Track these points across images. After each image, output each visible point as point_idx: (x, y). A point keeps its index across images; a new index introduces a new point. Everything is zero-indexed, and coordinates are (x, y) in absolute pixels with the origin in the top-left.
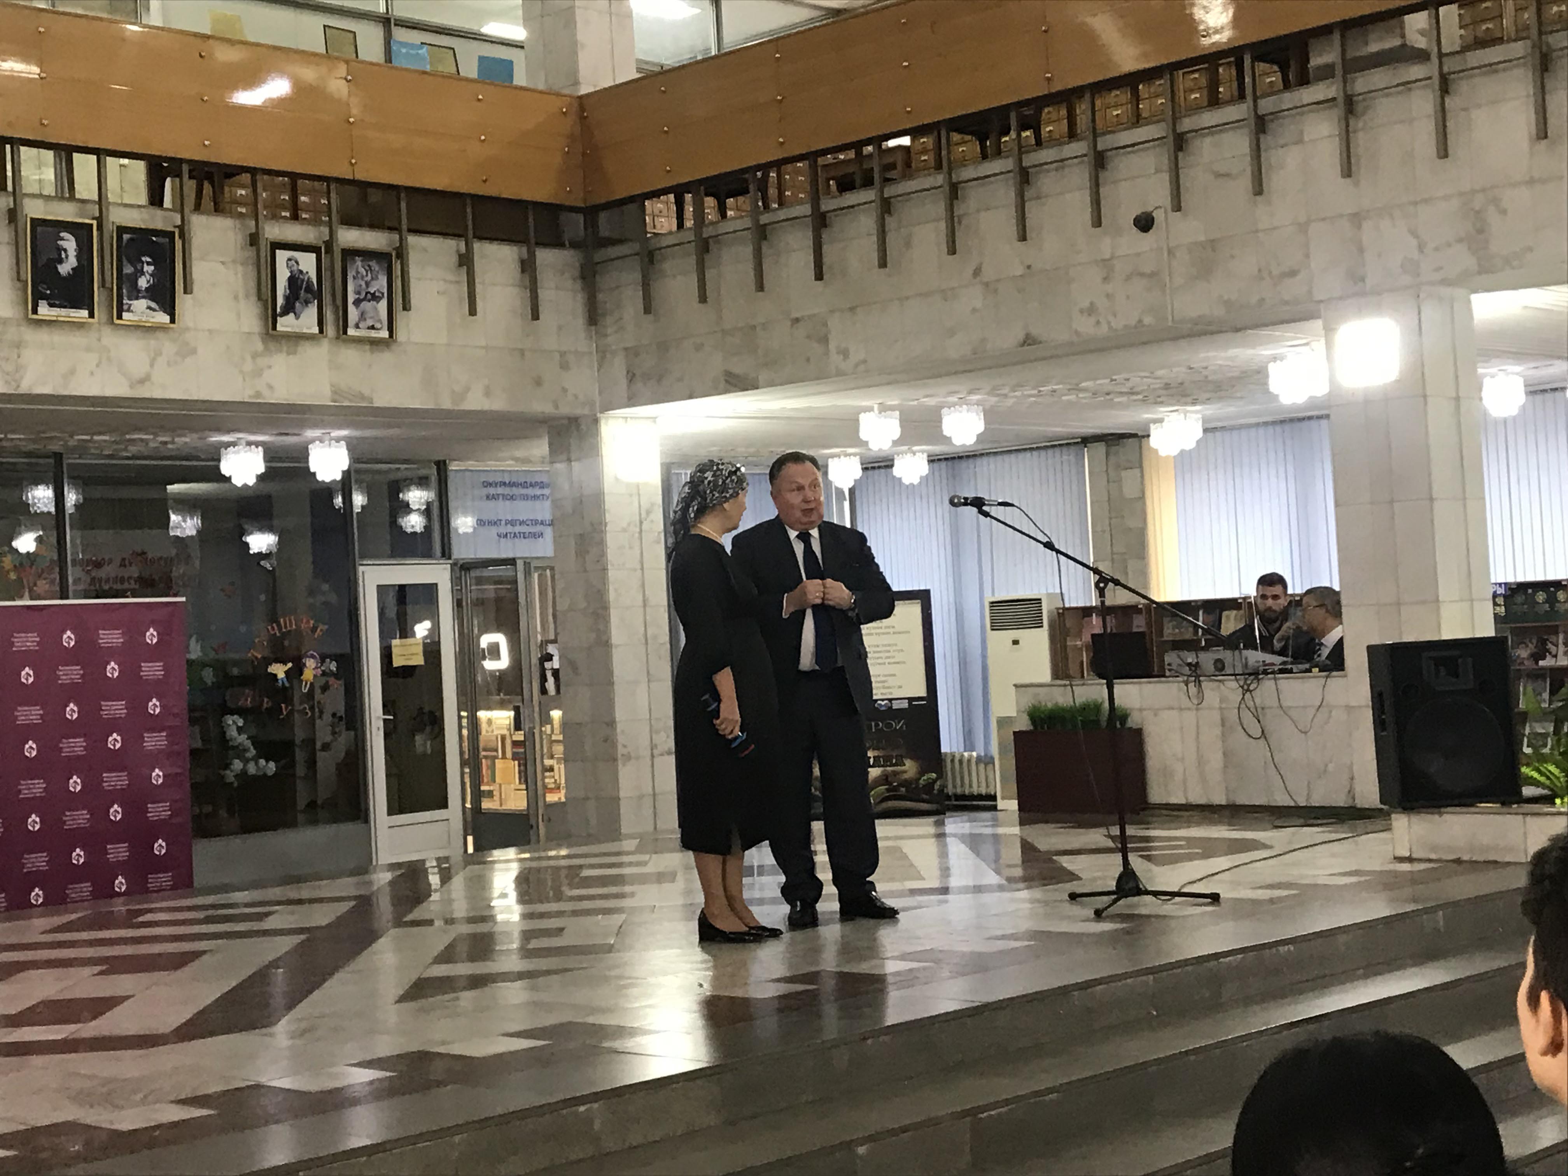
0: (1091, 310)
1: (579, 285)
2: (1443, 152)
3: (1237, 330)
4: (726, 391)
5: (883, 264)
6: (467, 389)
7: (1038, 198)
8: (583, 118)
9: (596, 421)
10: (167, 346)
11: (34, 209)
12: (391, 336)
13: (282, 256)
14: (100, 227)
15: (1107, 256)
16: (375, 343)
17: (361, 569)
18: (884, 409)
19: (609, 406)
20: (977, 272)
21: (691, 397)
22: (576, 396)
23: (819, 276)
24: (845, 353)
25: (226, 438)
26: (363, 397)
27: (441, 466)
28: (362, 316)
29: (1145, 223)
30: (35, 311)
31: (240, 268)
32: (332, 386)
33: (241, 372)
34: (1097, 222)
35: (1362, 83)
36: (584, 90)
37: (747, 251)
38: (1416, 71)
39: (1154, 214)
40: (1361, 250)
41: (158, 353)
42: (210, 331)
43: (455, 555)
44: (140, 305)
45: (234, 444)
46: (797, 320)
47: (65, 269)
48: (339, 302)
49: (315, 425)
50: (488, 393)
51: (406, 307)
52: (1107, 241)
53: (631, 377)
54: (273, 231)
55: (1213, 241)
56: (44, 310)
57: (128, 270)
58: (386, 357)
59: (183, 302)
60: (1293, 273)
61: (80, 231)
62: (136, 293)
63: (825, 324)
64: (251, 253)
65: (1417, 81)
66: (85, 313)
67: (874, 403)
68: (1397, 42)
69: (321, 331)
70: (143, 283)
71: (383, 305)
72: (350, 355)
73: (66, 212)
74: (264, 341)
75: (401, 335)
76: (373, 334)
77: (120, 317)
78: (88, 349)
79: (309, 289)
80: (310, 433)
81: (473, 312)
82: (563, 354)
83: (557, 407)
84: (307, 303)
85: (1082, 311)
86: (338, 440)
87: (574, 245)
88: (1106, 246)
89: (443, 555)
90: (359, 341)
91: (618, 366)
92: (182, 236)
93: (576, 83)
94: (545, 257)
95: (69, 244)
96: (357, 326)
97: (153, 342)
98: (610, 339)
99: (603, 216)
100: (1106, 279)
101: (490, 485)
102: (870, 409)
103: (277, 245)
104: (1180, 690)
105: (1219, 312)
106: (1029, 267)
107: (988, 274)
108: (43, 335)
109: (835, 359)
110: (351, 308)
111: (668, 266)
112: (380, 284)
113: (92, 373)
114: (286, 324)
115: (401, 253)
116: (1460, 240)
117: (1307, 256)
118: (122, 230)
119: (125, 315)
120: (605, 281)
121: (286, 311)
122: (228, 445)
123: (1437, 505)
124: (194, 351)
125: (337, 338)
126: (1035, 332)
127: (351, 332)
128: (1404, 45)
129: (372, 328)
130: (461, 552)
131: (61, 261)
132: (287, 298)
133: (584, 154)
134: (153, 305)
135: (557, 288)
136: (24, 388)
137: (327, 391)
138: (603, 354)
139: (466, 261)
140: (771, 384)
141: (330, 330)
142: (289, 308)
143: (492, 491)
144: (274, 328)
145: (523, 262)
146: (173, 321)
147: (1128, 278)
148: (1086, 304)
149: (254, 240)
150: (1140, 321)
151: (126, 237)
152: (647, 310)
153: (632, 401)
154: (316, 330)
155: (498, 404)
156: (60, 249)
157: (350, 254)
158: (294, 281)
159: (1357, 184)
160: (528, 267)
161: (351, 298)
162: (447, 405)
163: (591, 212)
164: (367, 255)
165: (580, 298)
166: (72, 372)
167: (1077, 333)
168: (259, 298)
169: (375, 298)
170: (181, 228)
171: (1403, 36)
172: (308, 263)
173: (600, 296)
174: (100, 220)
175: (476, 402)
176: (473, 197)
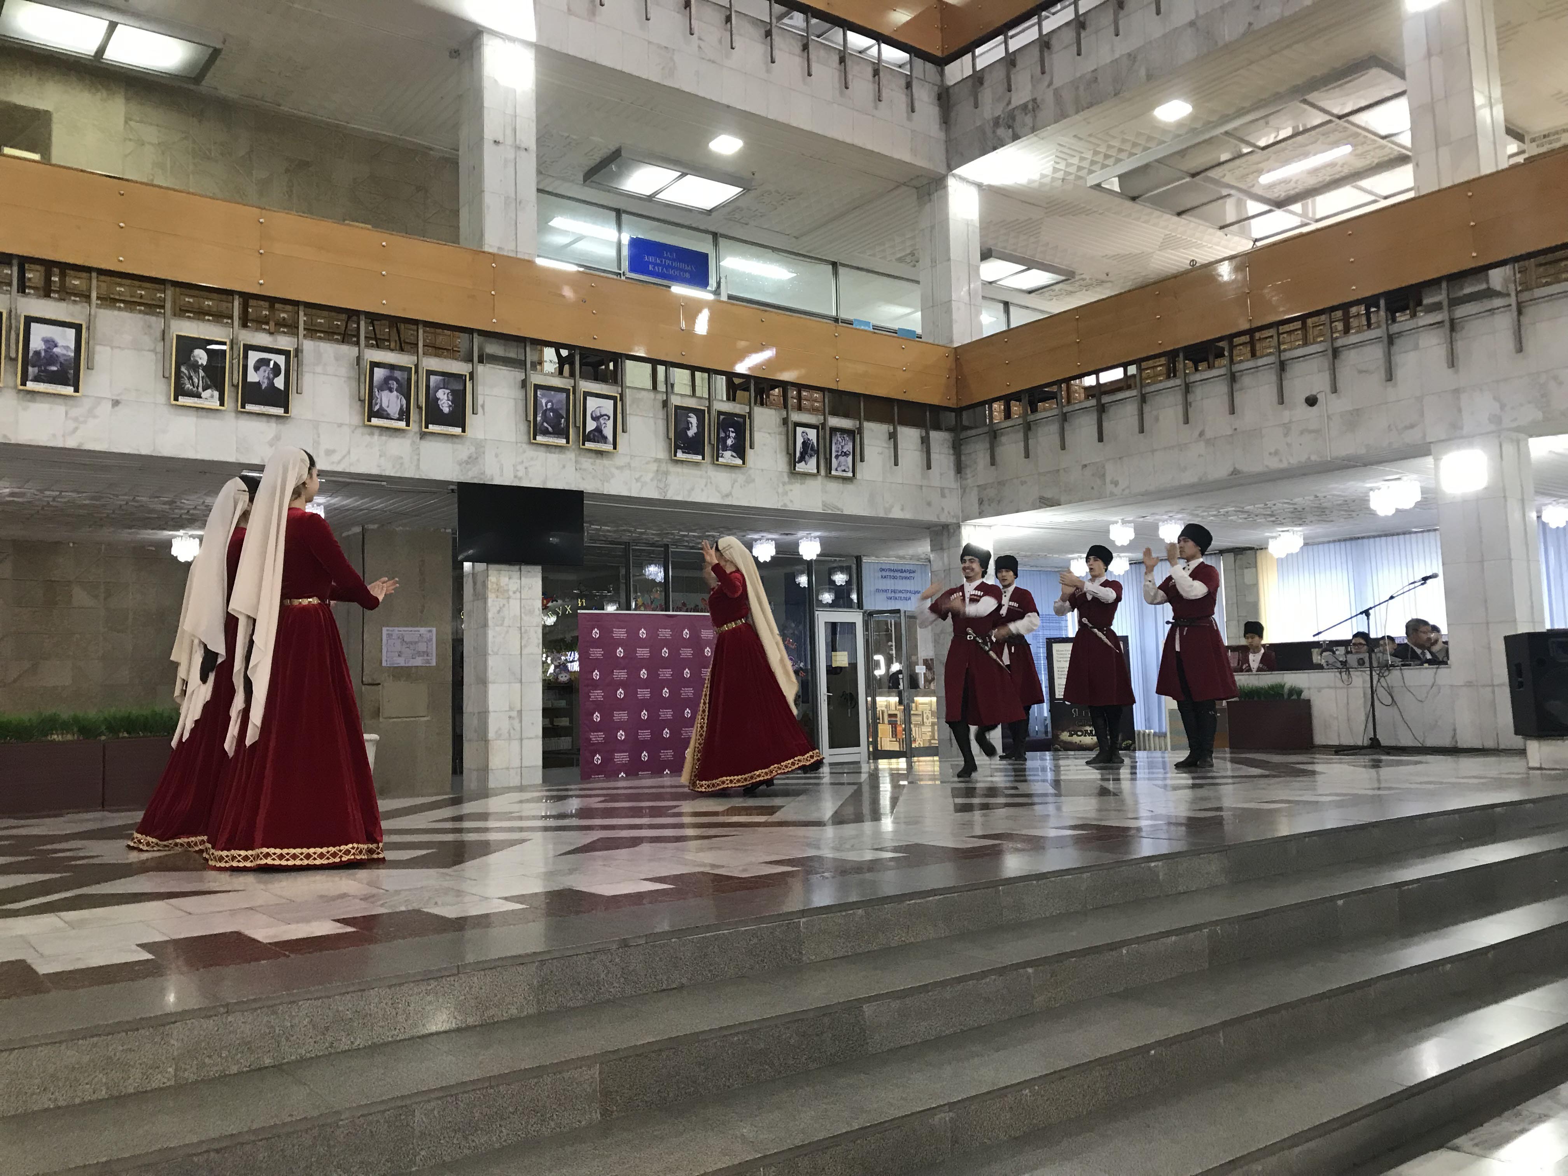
0: (1276, 453)
1: (952, 452)
2: (1520, 349)
3: (1365, 465)
4: (1040, 507)
5: (1142, 430)
6: (892, 507)
7: (1241, 389)
8: (957, 360)
9: (959, 527)
10: (740, 477)
11: (675, 401)
12: (854, 475)
13: (799, 430)
14: (709, 413)
15: (1286, 422)
16: (845, 479)
17: (817, 613)
18: (1124, 522)
19: (967, 518)
20: (1201, 434)
21: (1017, 512)
22: (949, 513)
23: (1101, 439)
24: (1116, 484)
25: (756, 536)
26: (838, 509)
27: (859, 559)
28: (839, 465)
29: (1311, 401)
30: (675, 456)
31: (778, 437)
32: (823, 502)
33: (777, 493)
34: (1281, 401)
35: (1461, 311)
36: (956, 345)
37: (1054, 428)
38: (1497, 302)
39: (1318, 396)
40: (1460, 410)
41: (735, 481)
42: (762, 470)
43: (865, 608)
44: (728, 454)
45: (760, 539)
46: (1085, 466)
47: (691, 433)
48: (828, 456)
49: (804, 529)
50: (902, 510)
51: (862, 460)
52: (1287, 413)
53: (981, 502)
54: (796, 417)
55: (1358, 410)
56: (680, 455)
57: (722, 435)
58: (850, 487)
59: (749, 453)
60: (1412, 426)
61: (699, 413)
62: (725, 449)
63: (1104, 467)
64: (783, 429)
65: (1498, 308)
66: (700, 457)
67: (1118, 518)
68: (1484, 286)
69: (818, 472)
70: (729, 442)
71: (851, 457)
72: (833, 486)
73: (691, 403)
74: (789, 477)
75: (858, 476)
76: (845, 474)
77: (717, 460)
78: (701, 477)
79: (812, 449)
80: (801, 534)
81: (896, 464)
82: (942, 489)
83: (938, 518)
84: (811, 456)
85: (1270, 454)
86: (815, 538)
87: (948, 430)
88: (1286, 415)
89: (859, 608)
90: (837, 478)
91: (973, 497)
92: (750, 418)
93: (952, 341)
94: (936, 436)
95: (693, 420)
96: (836, 470)
97: (733, 475)
98: (969, 481)
99: (965, 414)
100: (1286, 435)
101: (883, 570)
102: (1116, 522)
103: (797, 424)
105: (1362, 451)
106: (1236, 429)
107: (1209, 434)
108: (678, 469)
109: (1110, 487)
110: (834, 460)
111: (1004, 439)
112: (849, 447)
113: (702, 490)
114: (801, 467)
115: (860, 430)
116: (1529, 402)
117: (1422, 415)
118: (720, 413)
119: (720, 459)
120: (966, 449)
121: (800, 461)
122: (756, 540)
123: (1513, 562)
124: (753, 480)
125: (826, 476)
126: (1238, 467)
127: (833, 472)
128: (1489, 288)
129: (844, 471)
130: (868, 606)
131: (689, 429)
132: (801, 453)
133: (957, 379)
134: (734, 454)
135: (940, 453)
136: (668, 497)
137: (820, 505)
138: (964, 489)
139: (893, 436)
140: (1070, 502)
141: (823, 472)
142: (802, 459)
143: (884, 574)
144: (795, 469)
145: (922, 438)
146: (744, 463)
147: (1302, 433)
148: (1273, 450)
149: (785, 421)
150: (1309, 458)
151: (722, 417)
152: (993, 463)
153: (981, 515)
154: (815, 471)
155: (907, 515)
156: (688, 423)
157: (834, 430)
158: (805, 444)
159: (1457, 372)
160: (925, 441)
161: (834, 455)
162: (882, 515)
163: (959, 411)
164: (843, 431)
165: (952, 458)
166: (693, 489)
167: (1267, 466)
168: (788, 453)
169: (846, 454)
170: (750, 413)
171: (1488, 282)
172: (812, 434)
173: (963, 458)
174: (709, 408)
175: (897, 513)
176: (898, 401)
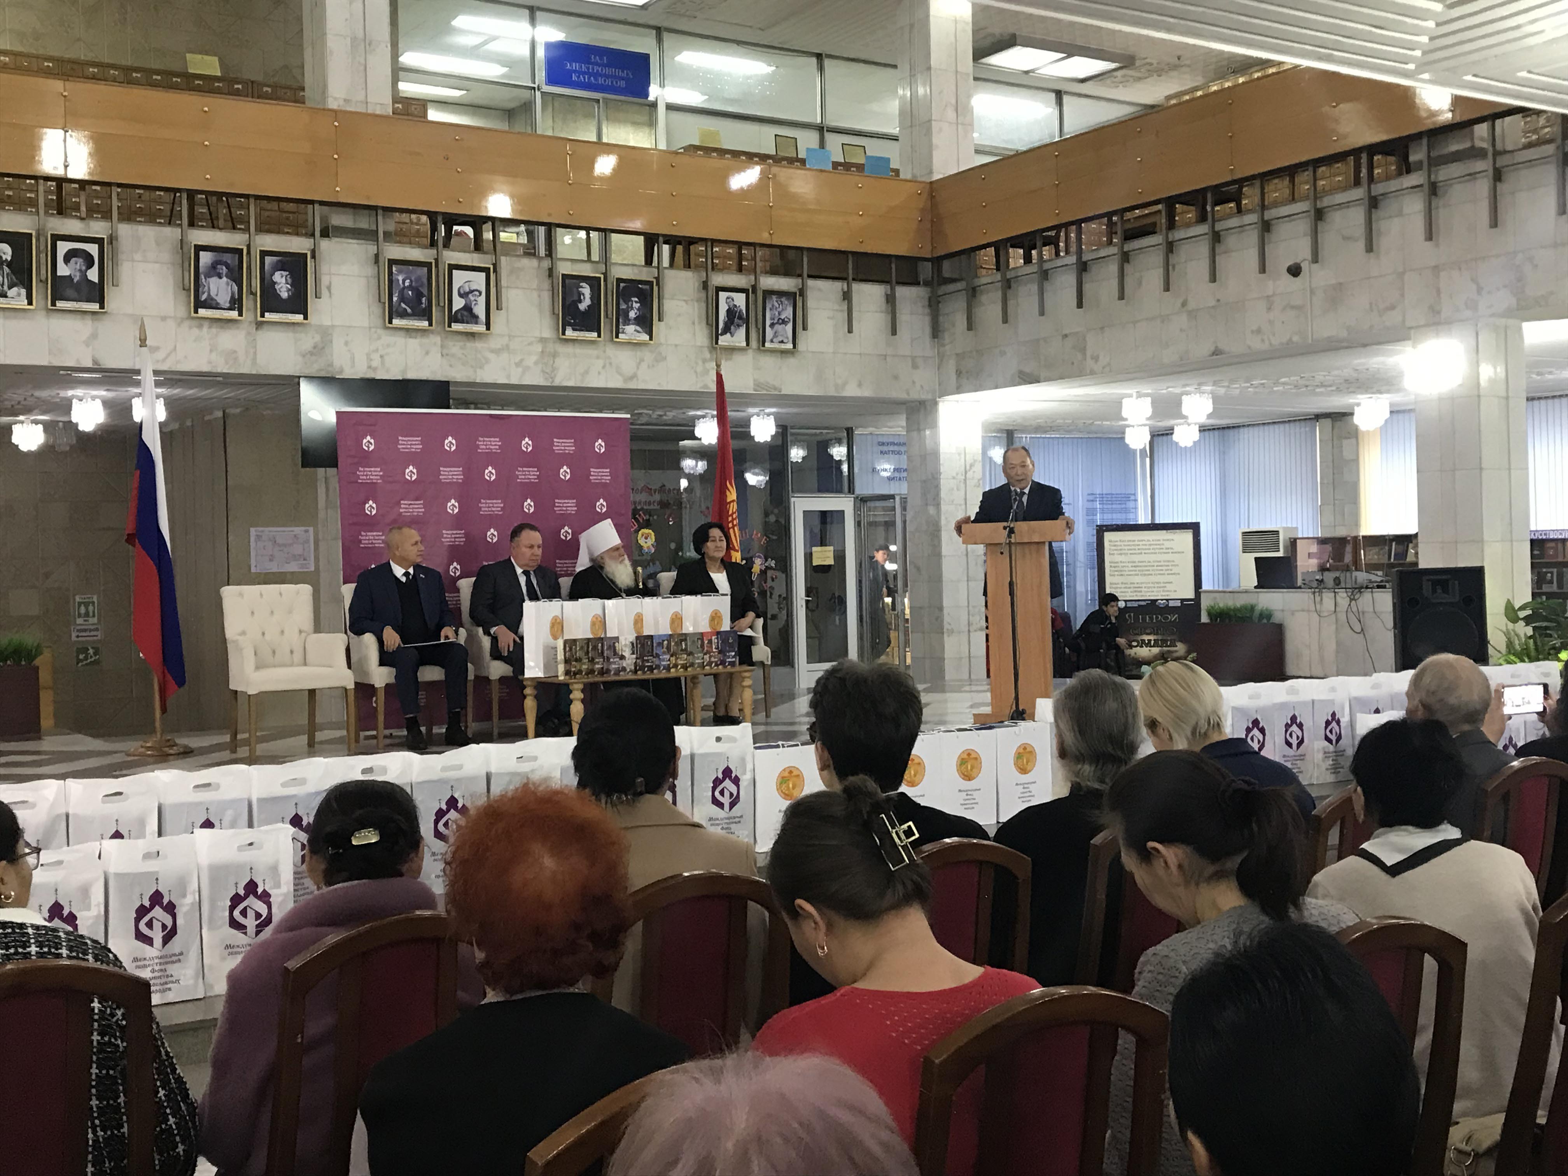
0: (1259, 331)
1: (927, 310)
2: (1494, 223)
3: (1365, 345)
4: (1019, 384)
5: (1121, 297)
6: (845, 384)
7: (1225, 252)
8: (932, 197)
9: (935, 403)
10: (647, 355)
11: (564, 268)
12: (794, 347)
13: (723, 295)
14: (605, 280)
15: (1271, 293)
16: (784, 352)
17: (793, 500)
18: (1140, 395)
19: (945, 393)
20: (1184, 304)
21: (996, 387)
22: (922, 387)
23: (1080, 305)
24: (1096, 359)
25: (699, 413)
26: (775, 389)
27: (850, 431)
28: (776, 335)
29: (1295, 271)
30: (564, 334)
31: (696, 304)
32: (754, 380)
33: (696, 372)
34: (1263, 269)
35: (1444, 173)
36: (936, 176)
37: (1035, 288)
38: (1480, 165)
39: (1302, 265)
40: (1439, 292)
41: (642, 360)
42: (676, 346)
43: (858, 491)
44: (630, 329)
45: (703, 417)
46: (1066, 336)
47: (583, 306)
48: (760, 326)
49: (754, 405)
50: (860, 385)
51: (805, 328)
52: (1270, 283)
53: (959, 373)
54: (718, 279)
55: (1341, 284)
56: (570, 333)
57: (623, 306)
58: (791, 361)
59: (657, 326)
60: (1392, 308)
61: (594, 282)
62: (627, 321)
63: (1084, 339)
64: (703, 295)
65: (1480, 172)
66: (595, 334)
67: (1133, 391)
68: (1468, 145)
69: (748, 344)
70: (632, 314)
71: (790, 326)
72: (768, 361)
73: (586, 270)
74: (711, 352)
75: (801, 346)
76: (783, 346)
77: (617, 337)
78: (598, 358)
79: (740, 318)
80: (751, 410)
81: (850, 331)
82: (913, 358)
83: (908, 394)
84: (739, 326)
85: (1252, 332)
86: (768, 415)
87: (927, 284)
88: (1270, 287)
89: (849, 492)
90: (772, 351)
91: (951, 366)
92: (658, 284)
93: (931, 172)
94: (904, 293)
95: (586, 290)
96: (772, 341)
97: (639, 353)
98: (947, 347)
99: (946, 264)
100: (1269, 309)
101: (883, 444)
102: (1130, 396)
103: (719, 289)
104: (1309, 597)
105: (1344, 334)
106: (1218, 300)
107: (1192, 305)
108: (569, 349)
109: (1090, 363)
110: (768, 329)
111: (984, 298)
112: (788, 313)
113: (599, 373)
114: (724, 340)
115: (802, 292)
116: (1505, 286)
117: (1402, 295)
118: (619, 280)
119: (620, 335)
120: (945, 308)
121: (725, 332)
122: (699, 417)
123: (1484, 474)
124: (665, 358)
125: (759, 349)
126: (1221, 346)
127: (767, 345)
128: (1473, 147)
129: (782, 342)
130: (863, 488)
131: (580, 301)
132: (726, 324)
133: (932, 221)
134: (638, 328)
135: (912, 314)
136: (557, 382)
137: (751, 384)
138: (941, 357)
139: (847, 296)
140: (1048, 379)
141: (754, 343)
142: (727, 330)
143: (885, 448)
144: (717, 343)
145: (887, 295)
146: (651, 339)
147: (1284, 309)
148: (1254, 328)
149: (705, 285)
150: (1290, 339)
151: (622, 285)
152: (970, 327)
153: (959, 390)
154: (744, 344)
155: (866, 392)
156: (580, 294)
157: (769, 293)
158: (731, 312)
159: (1437, 245)
160: (890, 299)
161: (768, 323)
162: (832, 392)
163: (937, 261)
164: (780, 294)
165: (927, 320)
166: (587, 372)
167: (1249, 347)
168: (707, 323)
169: (784, 322)
170: (657, 279)
171: (1472, 139)
172: (740, 300)
173: (941, 318)
174: (605, 274)
175: (852, 391)
176: (854, 253)
